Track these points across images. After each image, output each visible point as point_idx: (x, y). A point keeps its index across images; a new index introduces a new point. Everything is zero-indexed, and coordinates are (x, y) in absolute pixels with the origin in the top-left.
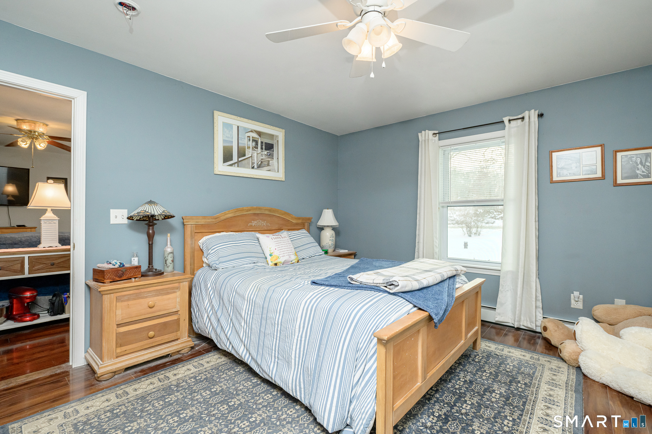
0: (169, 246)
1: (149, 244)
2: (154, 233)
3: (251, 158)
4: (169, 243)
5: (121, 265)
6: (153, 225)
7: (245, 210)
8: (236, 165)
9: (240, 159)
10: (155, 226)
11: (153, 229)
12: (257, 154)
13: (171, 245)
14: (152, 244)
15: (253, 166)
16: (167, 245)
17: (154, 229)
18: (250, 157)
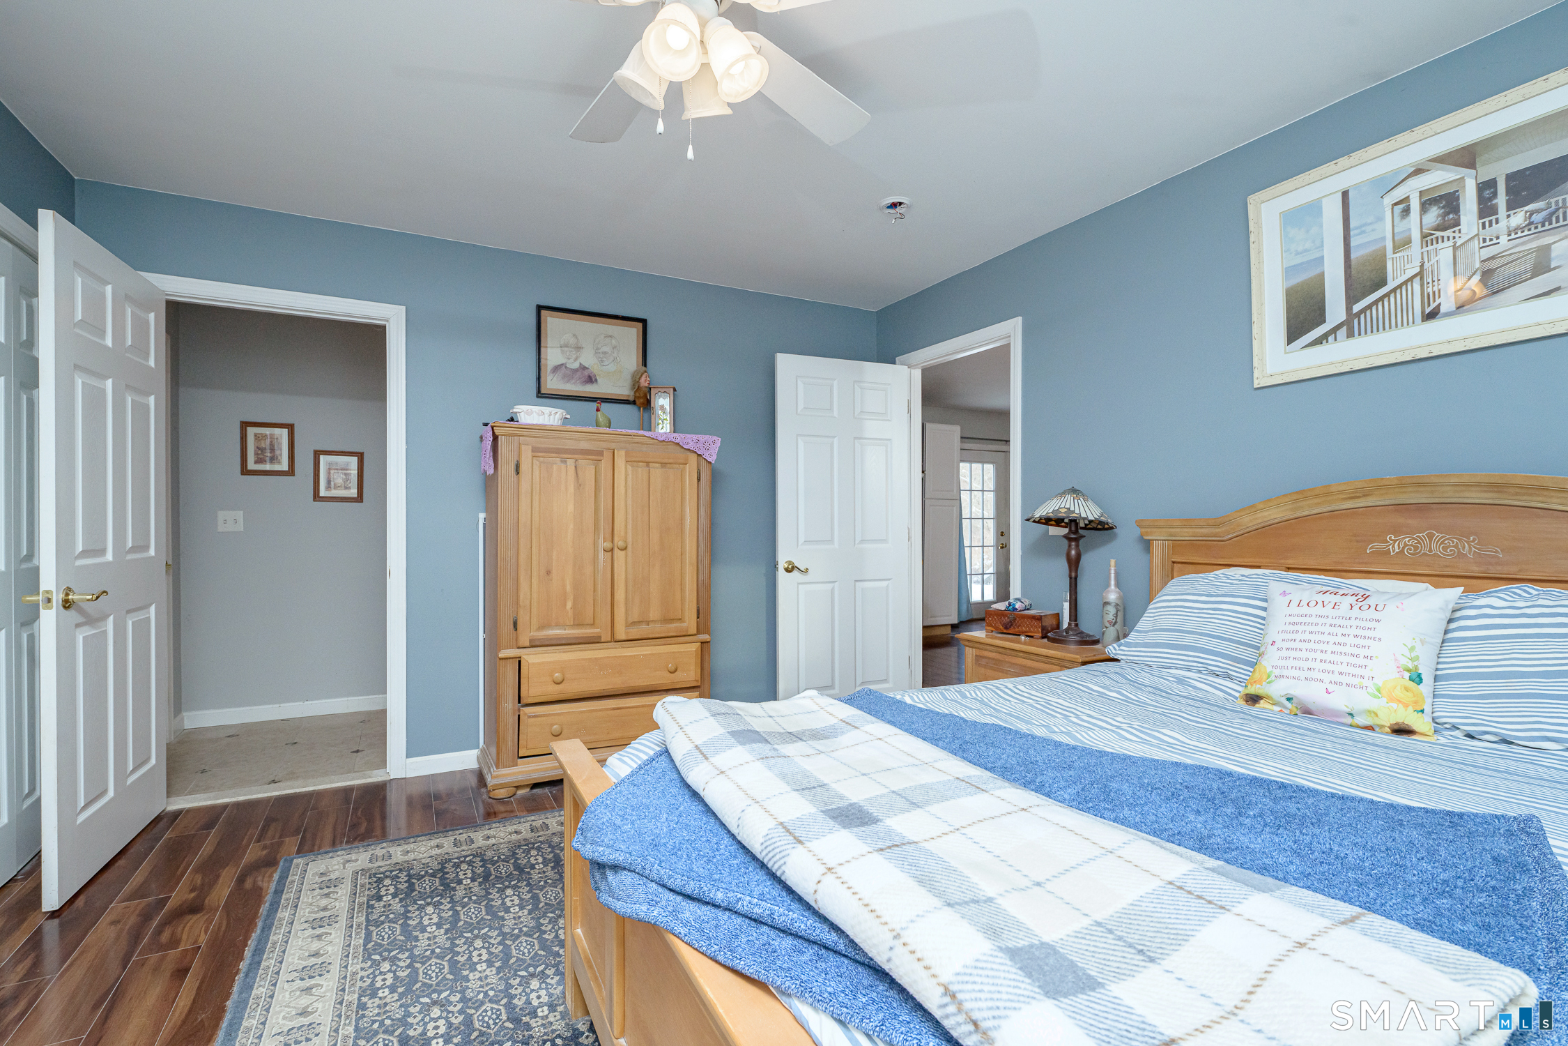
0: (1113, 587)
1: (1071, 578)
2: (1079, 556)
3: (1418, 278)
4: (1113, 582)
5: (1011, 607)
6: (1076, 540)
7: (1339, 492)
8: (1342, 332)
9: (1357, 308)
10: (1081, 542)
11: (1077, 546)
12: (1455, 248)
13: (1118, 585)
14: (1076, 578)
15: (1433, 306)
16: (1108, 585)
17: (1080, 547)
18: (1411, 279)
